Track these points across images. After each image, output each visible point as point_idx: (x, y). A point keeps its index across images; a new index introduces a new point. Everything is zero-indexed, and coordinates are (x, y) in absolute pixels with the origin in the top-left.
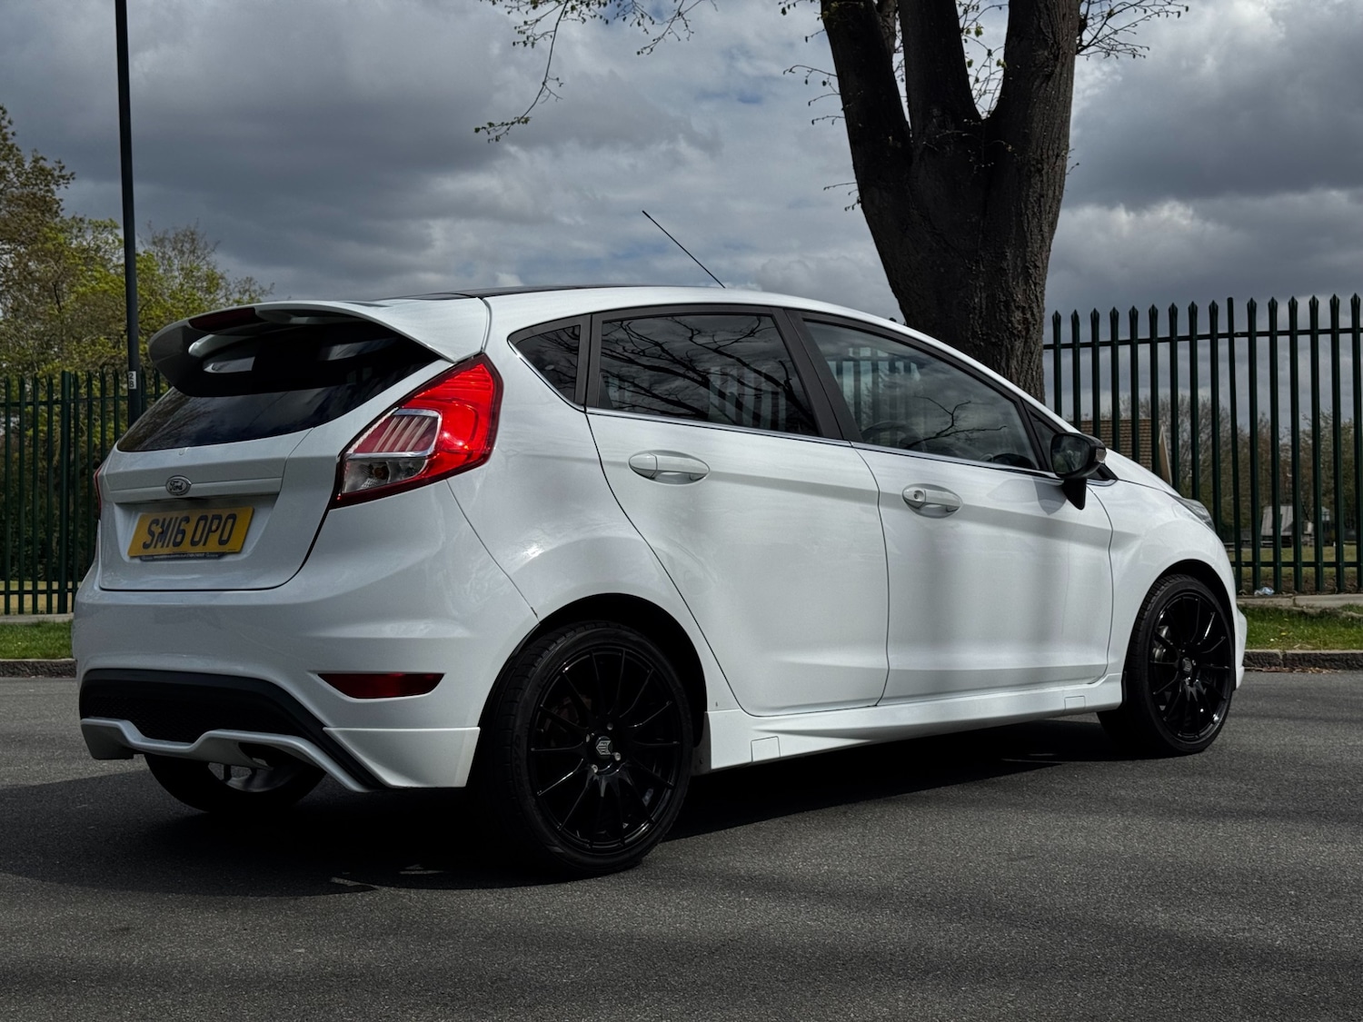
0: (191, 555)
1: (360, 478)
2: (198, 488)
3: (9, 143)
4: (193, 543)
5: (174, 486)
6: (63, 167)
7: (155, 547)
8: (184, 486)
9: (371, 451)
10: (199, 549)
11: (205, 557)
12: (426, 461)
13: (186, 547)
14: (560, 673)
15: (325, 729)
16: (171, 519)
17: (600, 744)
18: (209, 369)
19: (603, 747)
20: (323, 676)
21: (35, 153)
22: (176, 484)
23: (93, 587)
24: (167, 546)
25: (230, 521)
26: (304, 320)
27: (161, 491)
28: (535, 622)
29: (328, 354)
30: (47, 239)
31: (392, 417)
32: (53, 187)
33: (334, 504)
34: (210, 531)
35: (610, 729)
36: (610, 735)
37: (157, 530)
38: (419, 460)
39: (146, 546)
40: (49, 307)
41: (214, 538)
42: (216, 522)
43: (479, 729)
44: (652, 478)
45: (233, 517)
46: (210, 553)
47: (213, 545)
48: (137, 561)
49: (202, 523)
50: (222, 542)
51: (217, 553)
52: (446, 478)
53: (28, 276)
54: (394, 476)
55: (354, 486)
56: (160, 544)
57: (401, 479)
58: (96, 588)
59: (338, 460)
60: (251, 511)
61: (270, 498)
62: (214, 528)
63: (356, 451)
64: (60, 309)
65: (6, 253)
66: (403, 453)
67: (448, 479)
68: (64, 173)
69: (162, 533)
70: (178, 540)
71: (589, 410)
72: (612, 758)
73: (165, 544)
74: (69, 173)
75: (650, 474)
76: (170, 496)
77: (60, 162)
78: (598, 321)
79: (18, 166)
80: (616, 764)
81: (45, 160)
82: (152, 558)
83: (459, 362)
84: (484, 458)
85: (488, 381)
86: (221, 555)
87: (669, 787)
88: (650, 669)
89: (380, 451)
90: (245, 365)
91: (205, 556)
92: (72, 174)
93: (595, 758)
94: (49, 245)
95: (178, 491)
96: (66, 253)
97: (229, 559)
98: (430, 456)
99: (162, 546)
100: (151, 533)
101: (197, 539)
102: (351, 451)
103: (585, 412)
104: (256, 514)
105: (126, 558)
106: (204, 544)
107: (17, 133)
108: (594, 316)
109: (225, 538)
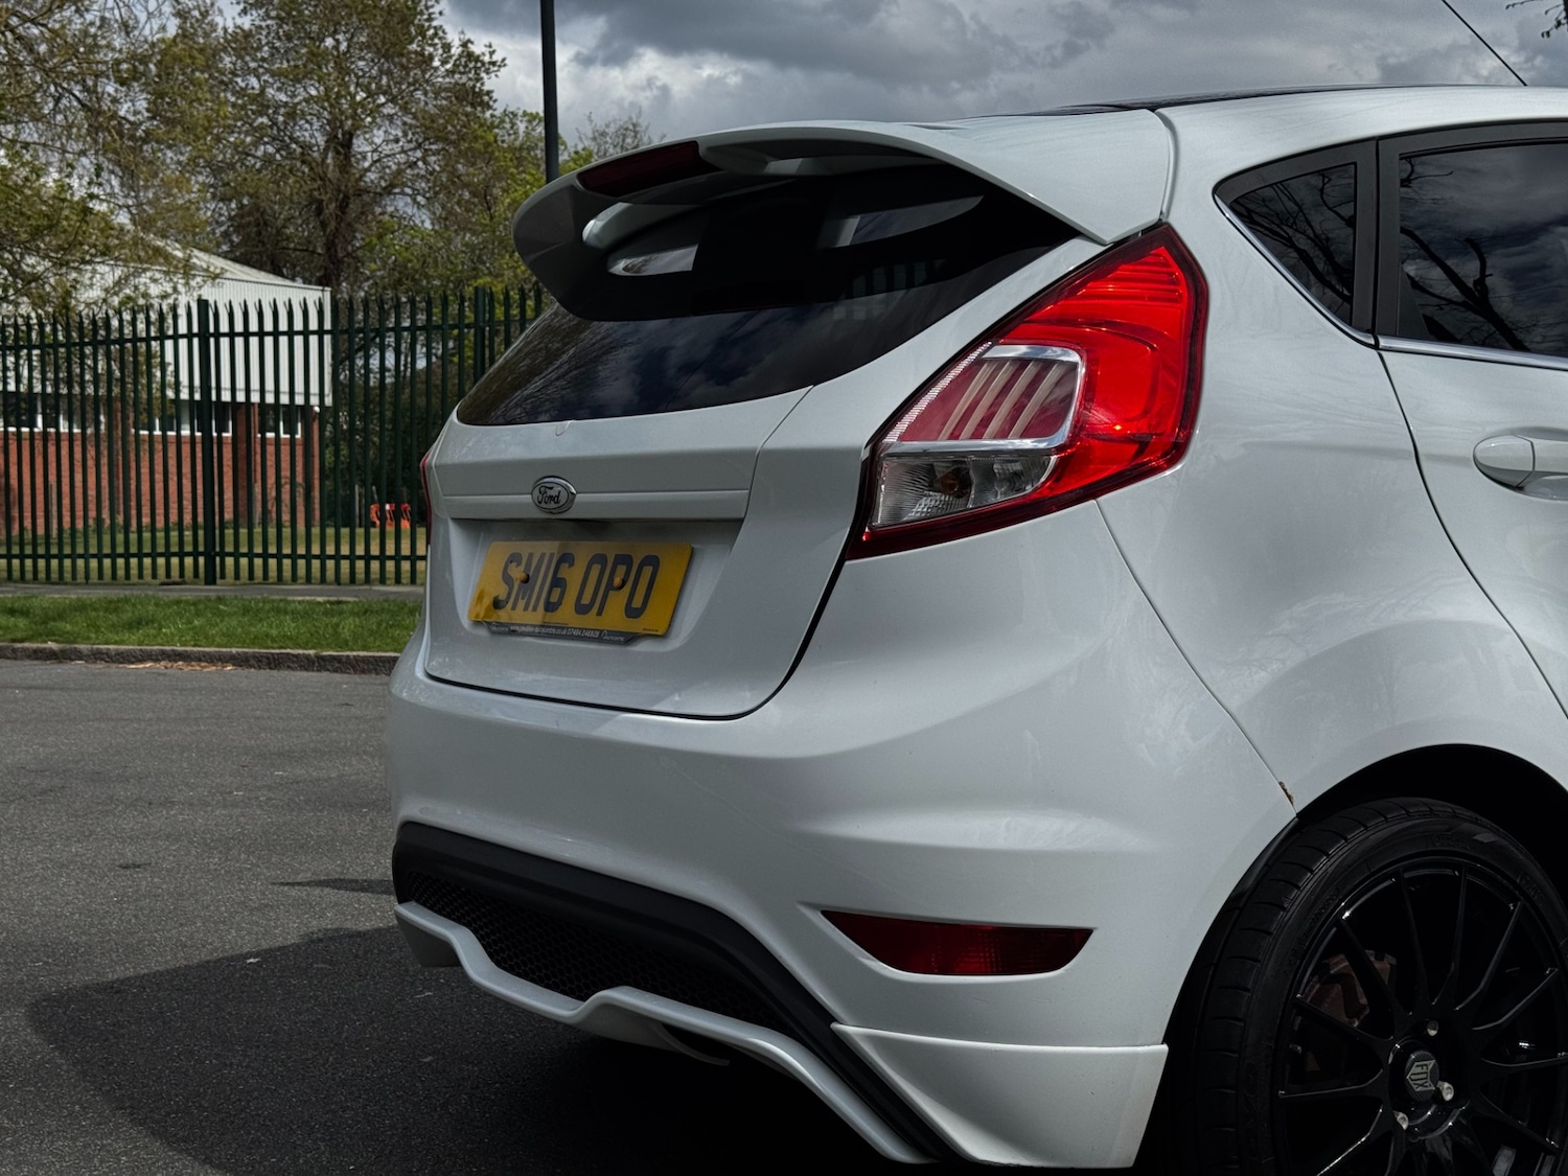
0: (575, 633)
1: (909, 495)
2: (590, 502)
3: (435, 23)
4: (581, 609)
5: (546, 498)
6: (494, 51)
7: (513, 608)
8: (564, 494)
9: (936, 439)
10: (590, 621)
11: (600, 640)
12: (1054, 458)
13: (566, 614)
14: (1338, 921)
15: (835, 1026)
16: (543, 555)
17: (1414, 1070)
18: (619, 267)
19: (1420, 1072)
20: (831, 915)
21: (462, 36)
22: (550, 493)
23: (413, 673)
24: (535, 609)
25: (648, 571)
26: (790, 166)
27: (522, 502)
28: (1288, 814)
29: (836, 235)
30: (476, 138)
31: (979, 362)
32: (483, 75)
33: (855, 548)
34: (610, 587)
35: (1433, 1033)
36: (1432, 1046)
37: (517, 573)
38: (1035, 458)
39: (497, 604)
40: (479, 217)
41: (617, 601)
42: (621, 570)
43: (1165, 1047)
44: (1519, 488)
45: (653, 561)
46: (611, 633)
47: (614, 616)
48: (483, 632)
49: (596, 569)
50: (632, 612)
51: (621, 634)
52: (1095, 496)
53: (456, 180)
54: (982, 491)
55: (896, 512)
56: (521, 604)
57: (999, 497)
58: (420, 674)
59: (865, 454)
60: (688, 552)
61: (727, 527)
62: (617, 581)
63: (902, 438)
64: (492, 218)
65: (434, 154)
66: (1002, 442)
67: (1102, 499)
68: (495, 58)
69: (526, 580)
70: (554, 598)
71: (1383, 342)
72: (1437, 1096)
73: (531, 608)
74: (500, 59)
75: (1516, 481)
76: (537, 514)
77: (490, 46)
78: (1390, 152)
79: (444, 52)
80: (1445, 1108)
81: (472, 43)
82: (509, 631)
83: (1117, 244)
84: (1175, 452)
85: (1175, 282)
86: (631, 638)
87: (1549, 1151)
88: (1515, 900)
89: (954, 436)
90: (680, 260)
91: (601, 637)
92: (504, 60)
93: (1404, 1099)
94: (478, 146)
95: (552, 505)
96: (497, 154)
97: (643, 647)
98: (1059, 449)
99: (526, 609)
100: (507, 579)
101: (586, 600)
102: (892, 438)
103: (1376, 347)
104: (697, 560)
105: (466, 622)
106: (599, 613)
107: (444, 12)
108: (1380, 142)
109: (637, 603)
